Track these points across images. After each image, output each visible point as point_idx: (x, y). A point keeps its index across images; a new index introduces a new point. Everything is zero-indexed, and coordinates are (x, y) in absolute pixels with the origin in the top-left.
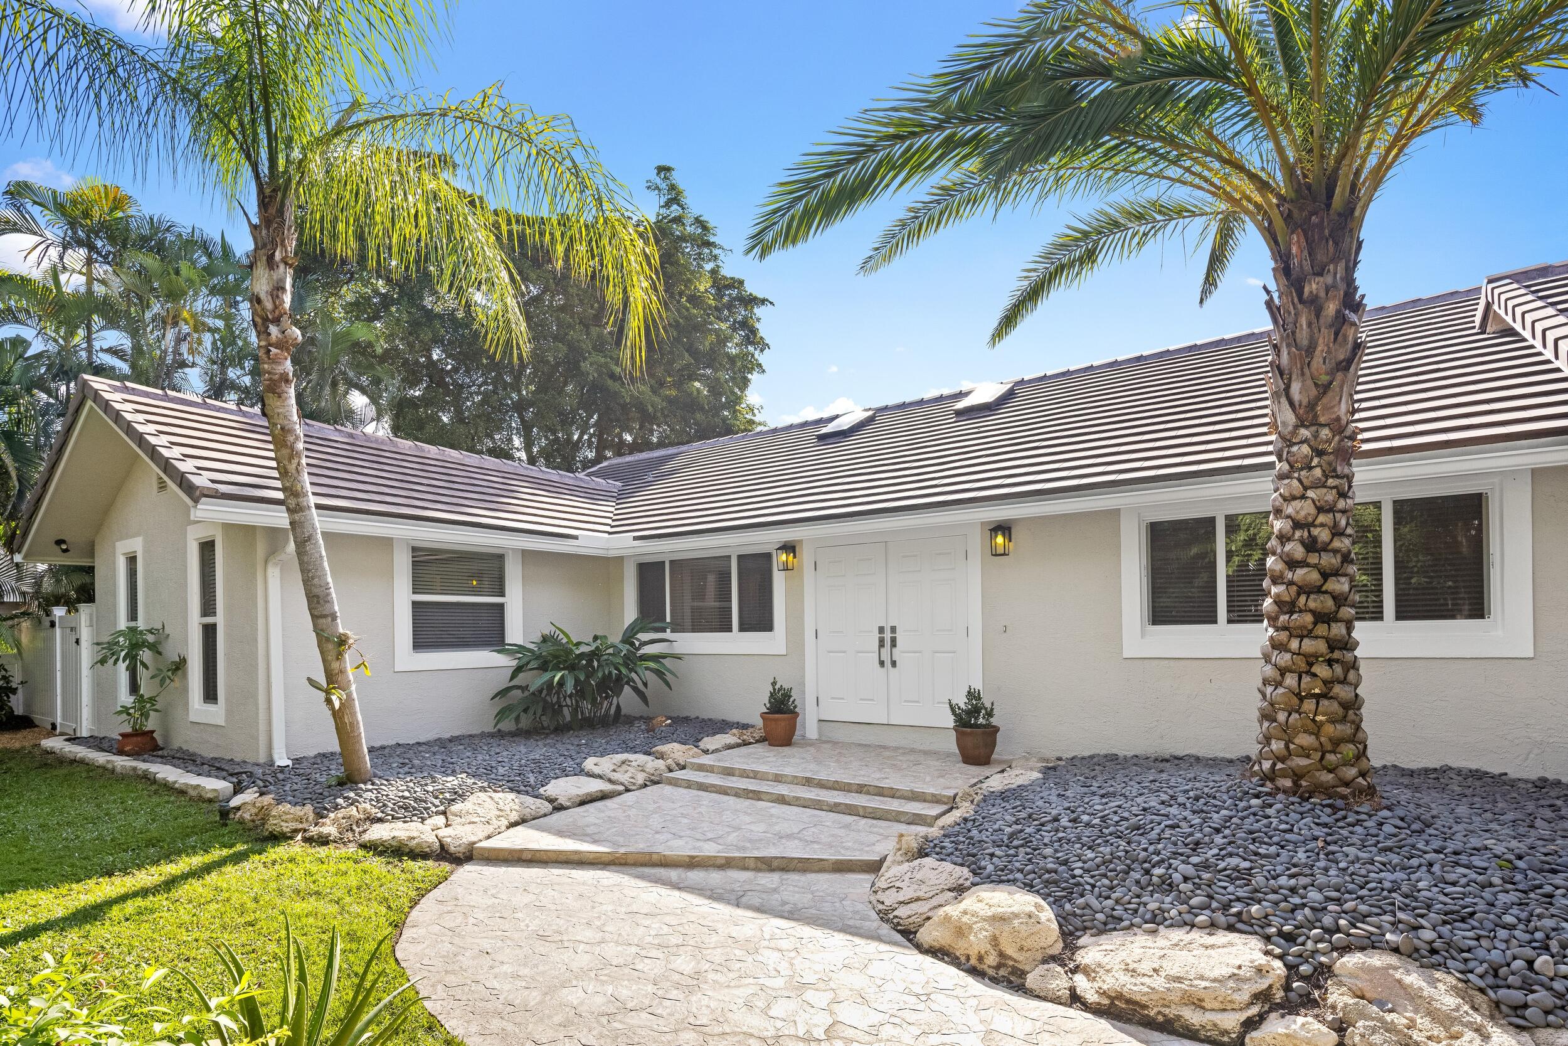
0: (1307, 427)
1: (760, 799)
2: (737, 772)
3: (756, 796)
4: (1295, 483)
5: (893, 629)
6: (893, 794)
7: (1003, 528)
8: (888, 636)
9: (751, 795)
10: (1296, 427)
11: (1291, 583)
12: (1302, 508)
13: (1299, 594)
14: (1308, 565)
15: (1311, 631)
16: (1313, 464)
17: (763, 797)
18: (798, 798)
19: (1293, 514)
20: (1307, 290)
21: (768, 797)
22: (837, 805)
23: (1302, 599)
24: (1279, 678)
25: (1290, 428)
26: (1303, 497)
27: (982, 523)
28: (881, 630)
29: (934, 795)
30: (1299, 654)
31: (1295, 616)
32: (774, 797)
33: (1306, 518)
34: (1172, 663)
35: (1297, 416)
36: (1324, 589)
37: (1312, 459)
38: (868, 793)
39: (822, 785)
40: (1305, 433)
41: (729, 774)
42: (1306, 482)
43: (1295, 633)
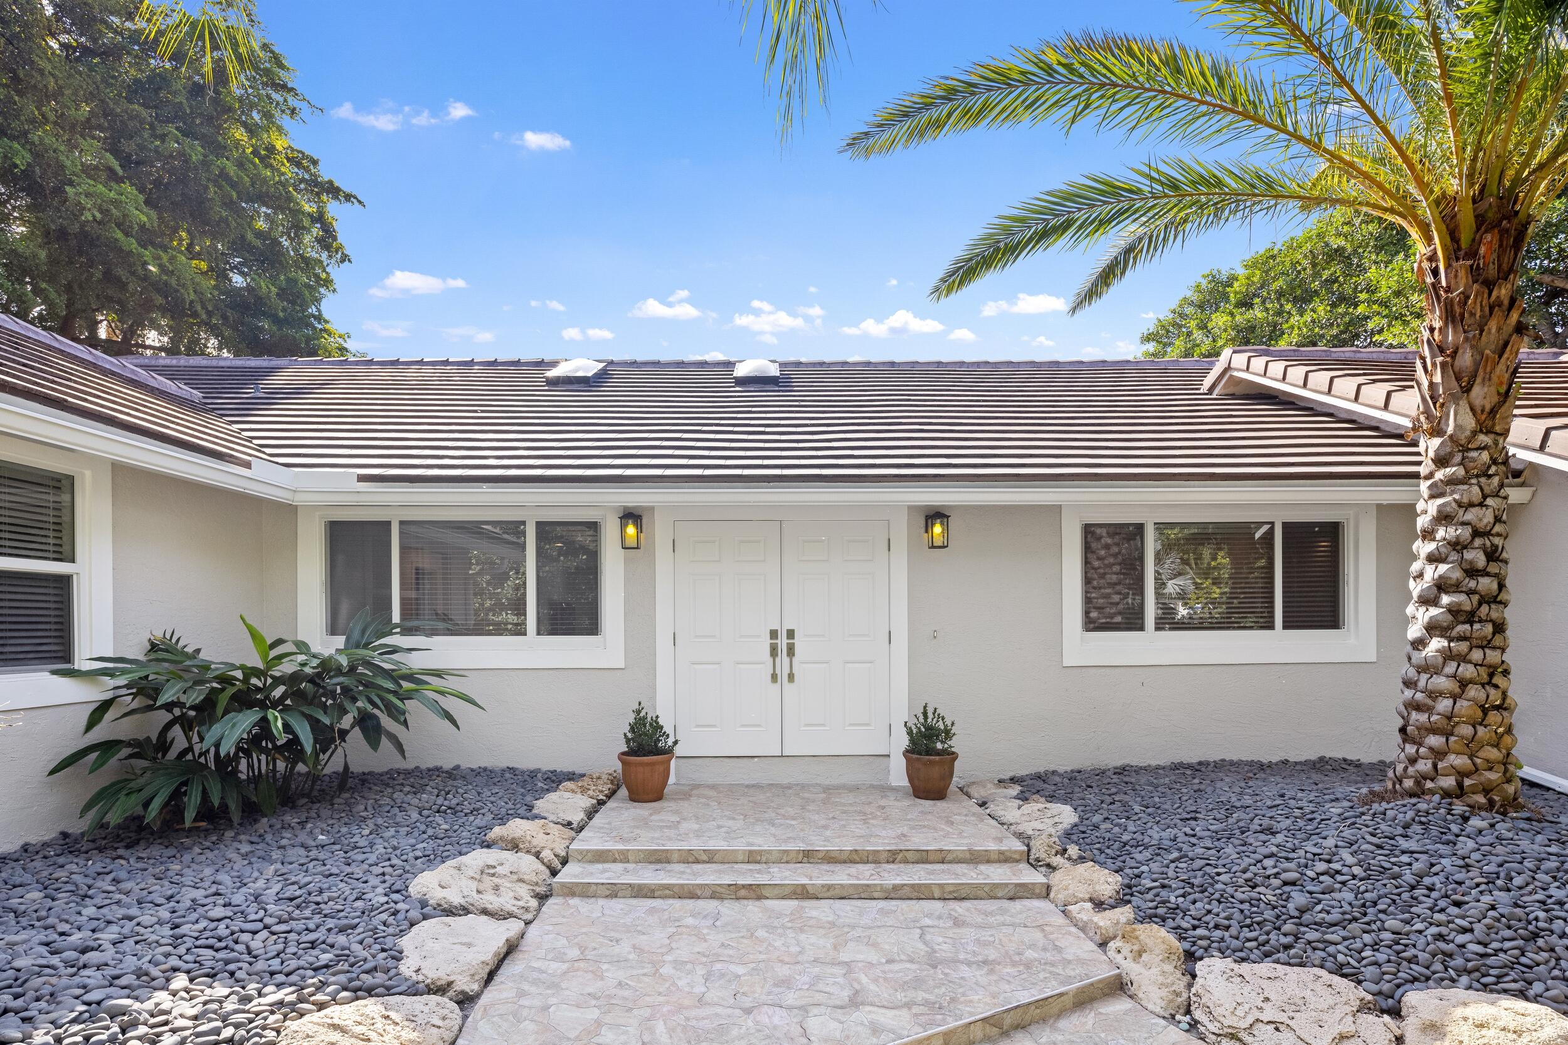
0: (1486, 433)
1: (759, 898)
2: (676, 856)
3: (755, 892)
4: (1476, 490)
5: (791, 634)
6: (943, 858)
7: (935, 515)
8: (783, 642)
9: (743, 892)
10: (1474, 433)
11: (1470, 593)
12: (1484, 514)
13: (1480, 604)
14: (1488, 574)
15: (1489, 642)
16: (1490, 472)
17: (765, 893)
18: (829, 887)
19: (1475, 521)
20: (1495, 294)
21: (776, 891)
22: (895, 888)
23: (1484, 609)
24: (1457, 690)
25: (1468, 433)
26: (1481, 505)
27: (910, 508)
28: (774, 634)
29: (1001, 853)
30: (1481, 665)
31: (1476, 626)
32: (787, 891)
33: (1486, 526)
34: (1108, 670)
35: (1478, 421)
36: (1499, 599)
37: (1489, 467)
38: (906, 861)
39: (831, 859)
40: (1483, 439)
41: (659, 861)
42: (1487, 490)
43: (1475, 642)
